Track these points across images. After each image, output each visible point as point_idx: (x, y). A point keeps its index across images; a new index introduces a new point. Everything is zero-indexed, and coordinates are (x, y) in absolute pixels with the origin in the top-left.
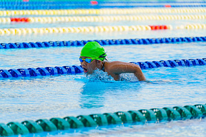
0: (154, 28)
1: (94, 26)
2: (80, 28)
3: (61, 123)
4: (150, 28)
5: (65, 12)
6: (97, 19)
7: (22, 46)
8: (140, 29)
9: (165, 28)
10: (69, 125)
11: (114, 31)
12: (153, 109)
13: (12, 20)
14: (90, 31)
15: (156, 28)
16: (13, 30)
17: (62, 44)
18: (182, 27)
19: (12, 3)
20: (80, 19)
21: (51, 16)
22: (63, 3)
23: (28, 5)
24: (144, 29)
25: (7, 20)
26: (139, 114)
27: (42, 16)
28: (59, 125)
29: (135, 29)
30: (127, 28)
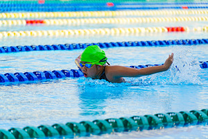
0: (170, 29)
1: (110, 28)
2: (96, 30)
3: (77, 127)
4: (167, 30)
5: (81, 14)
6: (113, 21)
7: (38, 48)
8: (156, 31)
9: (182, 30)
10: (84, 129)
11: (131, 33)
12: (169, 114)
13: (27, 22)
14: (106, 33)
15: (173, 30)
16: (29, 33)
17: (78, 47)
18: (199, 29)
19: (27, 5)
20: (96, 21)
21: (66, 18)
22: (79, 4)
23: (43, 7)
24: (161, 30)
25: (22, 23)
26: (155, 118)
27: (58, 18)
28: (74, 129)
29: (152, 31)
30: (143, 30)
